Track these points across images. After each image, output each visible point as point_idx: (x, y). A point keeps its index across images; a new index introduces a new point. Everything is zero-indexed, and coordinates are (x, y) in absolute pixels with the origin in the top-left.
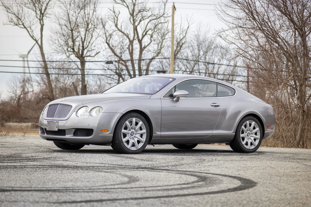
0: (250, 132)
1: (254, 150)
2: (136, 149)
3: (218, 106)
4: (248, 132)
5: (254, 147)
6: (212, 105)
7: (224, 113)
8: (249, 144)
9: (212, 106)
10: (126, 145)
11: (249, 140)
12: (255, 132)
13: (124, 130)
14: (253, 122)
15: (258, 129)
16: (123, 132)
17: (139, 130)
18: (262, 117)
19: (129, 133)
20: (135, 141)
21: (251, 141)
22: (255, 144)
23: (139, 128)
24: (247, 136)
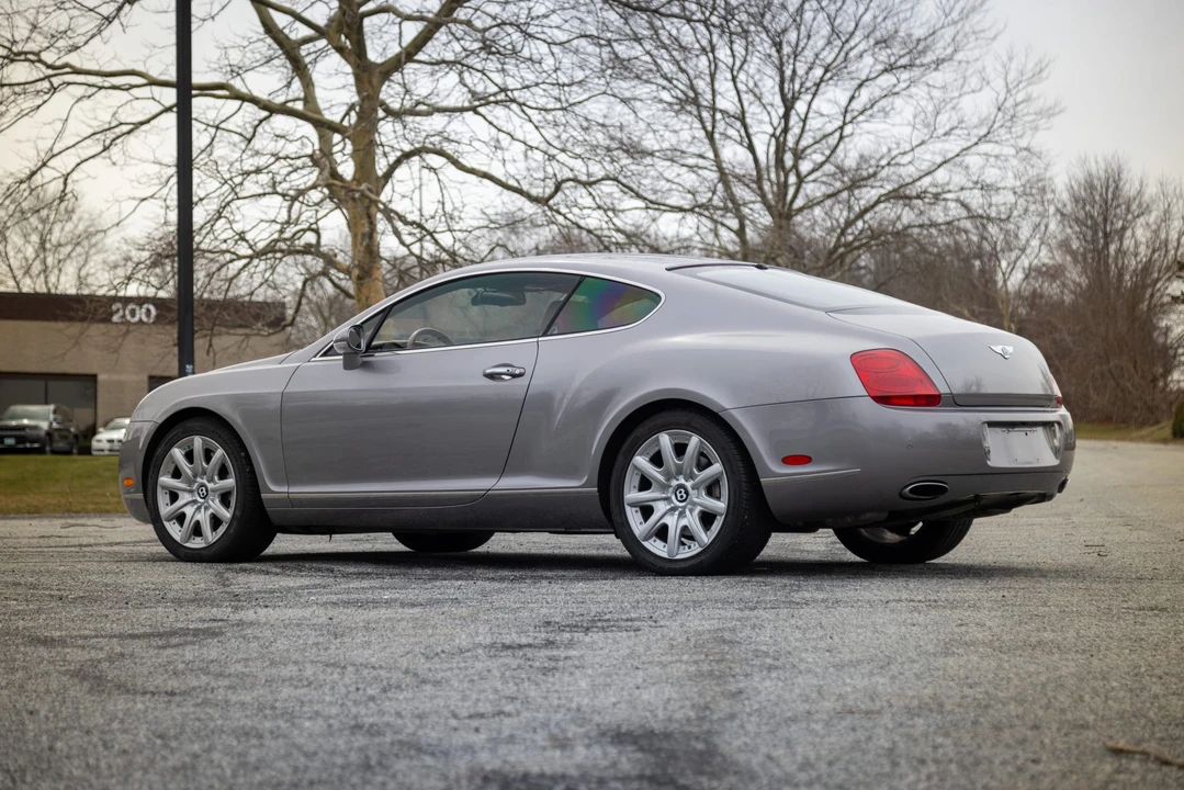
0: (689, 485)
1: (698, 560)
2: (204, 545)
3: (514, 376)
4: (674, 483)
5: (700, 549)
6: (488, 371)
7: (545, 402)
8: (673, 533)
9: (491, 376)
10: (175, 530)
11: (676, 517)
12: (707, 483)
13: (165, 480)
14: (691, 436)
15: (717, 467)
16: (163, 487)
17: (216, 478)
18: (732, 411)
19: (184, 490)
20: (204, 518)
21: (684, 522)
22: (706, 538)
23: (216, 472)
24: (675, 501)
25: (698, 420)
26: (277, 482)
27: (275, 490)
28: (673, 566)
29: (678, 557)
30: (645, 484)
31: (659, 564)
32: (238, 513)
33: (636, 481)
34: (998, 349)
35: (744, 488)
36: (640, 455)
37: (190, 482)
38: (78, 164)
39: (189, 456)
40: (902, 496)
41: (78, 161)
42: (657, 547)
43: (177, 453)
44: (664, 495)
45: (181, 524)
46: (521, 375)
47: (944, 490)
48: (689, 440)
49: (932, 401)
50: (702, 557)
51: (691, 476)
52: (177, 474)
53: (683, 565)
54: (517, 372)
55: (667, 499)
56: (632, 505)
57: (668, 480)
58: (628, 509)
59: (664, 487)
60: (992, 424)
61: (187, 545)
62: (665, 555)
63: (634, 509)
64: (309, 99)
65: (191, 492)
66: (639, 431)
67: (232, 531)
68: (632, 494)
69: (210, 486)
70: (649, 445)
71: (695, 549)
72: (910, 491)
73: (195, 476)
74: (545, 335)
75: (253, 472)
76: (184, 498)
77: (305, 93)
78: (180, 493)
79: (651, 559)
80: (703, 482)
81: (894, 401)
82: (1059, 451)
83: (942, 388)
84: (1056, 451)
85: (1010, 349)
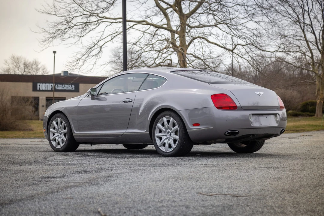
0: (170, 131)
2: (60, 147)
3: (130, 102)
6: (124, 100)
8: (167, 145)
9: (125, 102)
10: (54, 143)
11: (167, 140)
12: (175, 131)
13: (52, 130)
14: (171, 118)
15: (177, 127)
16: (51, 132)
17: (63, 129)
18: (180, 111)
19: (56, 133)
20: (60, 140)
21: (169, 142)
22: (174, 146)
23: (63, 128)
24: (168, 136)
25: (172, 114)
26: (77, 130)
27: (76, 133)
28: (166, 154)
29: (168, 151)
30: (160, 131)
31: (163, 153)
32: (67, 139)
33: (158, 130)
34: (258, 93)
35: (183, 133)
36: (159, 123)
37: (57, 130)
38: (105, 43)
39: (57, 123)
40: (225, 134)
41: (105, 42)
42: (163, 149)
43: (54, 123)
44: (165, 134)
45: (55, 141)
46: (131, 101)
47: (238, 133)
48: (170, 119)
49: (235, 108)
50: (173, 152)
51: (171, 129)
52: (54, 128)
53: (169, 153)
54: (130, 100)
55: (166, 135)
56: (157, 137)
57: (166, 130)
58: (156, 138)
59: (165, 132)
60: (253, 115)
61: (56, 147)
62: (165, 151)
63: (158, 138)
64: (169, 24)
65: (58, 133)
66: (159, 117)
67: (66, 144)
68: (157, 134)
69: (62, 131)
70: (161, 120)
71: (172, 149)
72: (227, 133)
73: (59, 129)
74: (138, 90)
75: (71, 128)
76: (56, 135)
77: (168, 23)
78: (55, 134)
79: (161, 152)
80: (174, 130)
81: (223, 108)
82: (278, 122)
83: (238, 105)
84: (277, 122)
85: (262, 93)
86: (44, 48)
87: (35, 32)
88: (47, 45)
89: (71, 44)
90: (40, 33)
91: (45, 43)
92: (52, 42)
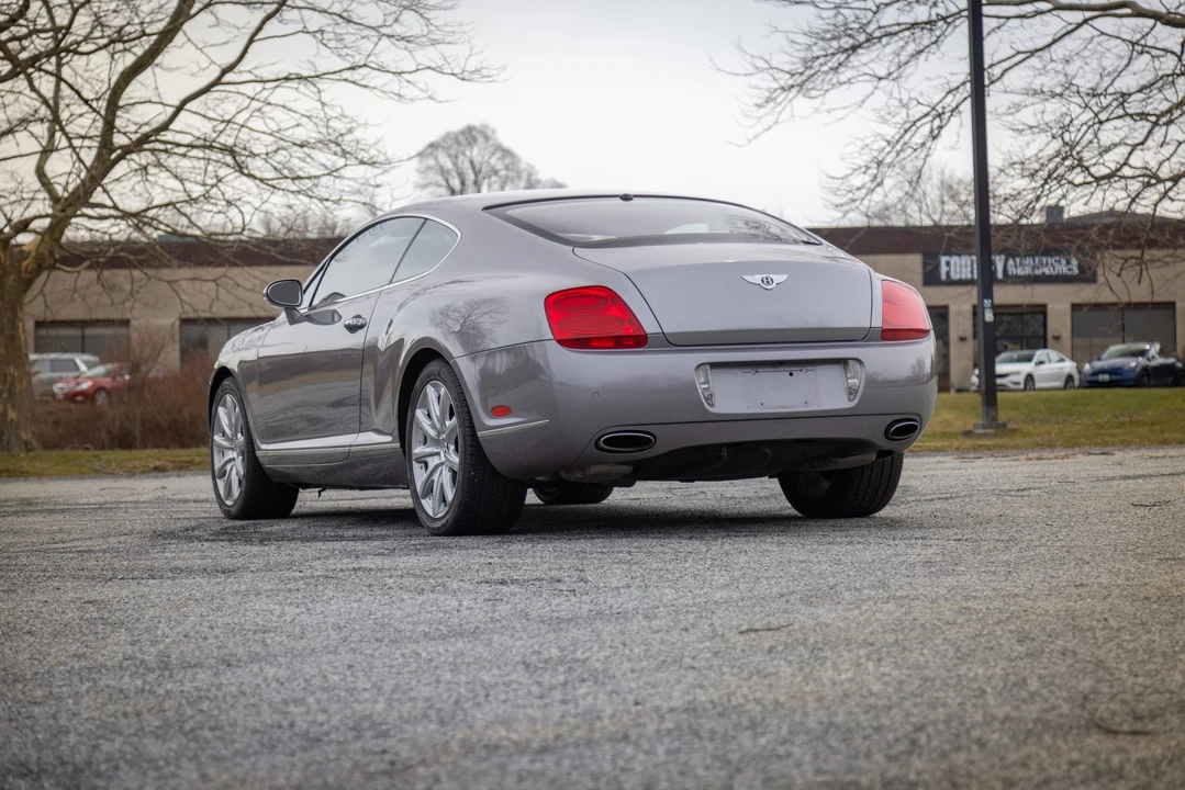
2: (233, 503)
3: (359, 328)
6: (346, 323)
8: (436, 491)
9: (350, 329)
10: (221, 487)
11: (438, 473)
12: (454, 437)
13: (217, 437)
15: (454, 421)
17: (239, 436)
18: (458, 361)
19: (227, 448)
21: (442, 479)
22: (450, 495)
23: (239, 430)
25: (443, 370)
26: (260, 439)
27: (261, 448)
28: (434, 525)
29: (438, 516)
30: (425, 438)
31: (427, 522)
32: (247, 470)
33: (419, 436)
34: (757, 279)
35: (468, 443)
36: (420, 408)
37: (230, 439)
40: (602, 449)
42: (427, 505)
43: (221, 412)
44: (435, 450)
45: (225, 480)
46: (363, 327)
47: (649, 441)
49: (634, 340)
50: (448, 516)
51: (445, 429)
52: (224, 433)
53: (439, 524)
54: (362, 322)
55: (439, 454)
56: (417, 460)
57: (438, 434)
58: (414, 463)
59: (435, 442)
60: (714, 365)
61: (226, 502)
62: (430, 513)
63: (418, 464)
65: (232, 449)
66: (417, 381)
67: (245, 487)
68: (418, 450)
69: (237, 443)
70: (423, 398)
71: (445, 508)
72: (604, 442)
75: (250, 429)
76: (228, 455)
78: (226, 451)
79: (424, 518)
80: (449, 434)
81: (593, 344)
82: (856, 391)
83: (650, 327)
84: (851, 392)
85: (778, 278)
86: (759, 129)
87: (732, 73)
88: (770, 119)
89: (846, 108)
90: (746, 75)
91: (762, 111)
92: (789, 106)
